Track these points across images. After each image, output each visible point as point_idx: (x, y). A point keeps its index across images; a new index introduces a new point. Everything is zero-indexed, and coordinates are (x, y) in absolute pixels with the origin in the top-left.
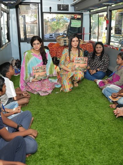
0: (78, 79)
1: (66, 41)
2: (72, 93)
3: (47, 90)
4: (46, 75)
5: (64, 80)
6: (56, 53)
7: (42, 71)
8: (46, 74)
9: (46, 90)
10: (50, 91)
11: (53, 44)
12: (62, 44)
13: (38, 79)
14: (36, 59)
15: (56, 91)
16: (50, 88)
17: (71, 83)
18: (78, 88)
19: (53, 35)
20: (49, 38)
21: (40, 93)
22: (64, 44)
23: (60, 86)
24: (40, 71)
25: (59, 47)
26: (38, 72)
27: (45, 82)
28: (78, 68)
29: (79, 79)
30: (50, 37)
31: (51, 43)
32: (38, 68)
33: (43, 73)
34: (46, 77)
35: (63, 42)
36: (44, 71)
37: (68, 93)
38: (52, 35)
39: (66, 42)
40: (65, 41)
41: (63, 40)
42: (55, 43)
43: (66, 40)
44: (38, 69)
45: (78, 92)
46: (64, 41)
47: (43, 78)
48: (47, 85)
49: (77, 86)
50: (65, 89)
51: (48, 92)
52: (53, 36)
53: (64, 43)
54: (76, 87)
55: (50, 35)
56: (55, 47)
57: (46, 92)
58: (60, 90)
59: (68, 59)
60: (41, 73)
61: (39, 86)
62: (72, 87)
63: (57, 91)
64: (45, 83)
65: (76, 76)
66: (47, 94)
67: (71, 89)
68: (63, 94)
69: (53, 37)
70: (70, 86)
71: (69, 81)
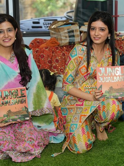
0: (109, 117)
1: (75, 33)
2: (93, 154)
3: (31, 148)
4: (27, 111)
5: (71, 123)
6: (50, 62)
7: (17, 102)
8: (26, 108)
9: (27, 149)
10: (37, 152)
11: (42, 42)
12: (63, 42)
13: (7, 122)
14: (3, 68)
15: (52, 152)
16: (36, 143)
17: (90, 131)
18: (109, 143)
19: (42, 21)
20: (31, 28)
21: (12, 155)
22: (68, 41)
23: (61, 137)
24: (12, 101)
25: (57, 48)
26: (6, 103)
27: (23, 128)
28: (109, 92)
29: (112, 118)
30: (33, 27)
31: (36, 40)
32: (7, 93)
33: (19, 107)
34: (26, 116)
35: (67, 35)
36: (22, 102)
37: (84, 154)
38: (38, 23)
39: (73, 36)
40: (71, 34)
41: (66, 31)
42: (48, 38)
43: (73, 31)
44: (7, 96)
45: (107, 151)
46: (69, 32)
47: (19, 118)
48: (28, 136)
49: (105, 139)
50: (76, 146)
51: (32, 155)
52: (41, 24)
53: (70, 37)
54: (103, 141)
55: (34, 23)
56: (46, 48)
57: (26, 153)
58: (61, 148)
59: (84, 70)
60: (15, 107)
61: (9, 137)
62: (93, 141)
63: (56, 151)
64: (23, 131)
65: (103, 110)
66: (30, 158)
67: (90, 145)
68: (69, 158)
69: (41, 27)
70: (88, 137)
71: (84, 125)
